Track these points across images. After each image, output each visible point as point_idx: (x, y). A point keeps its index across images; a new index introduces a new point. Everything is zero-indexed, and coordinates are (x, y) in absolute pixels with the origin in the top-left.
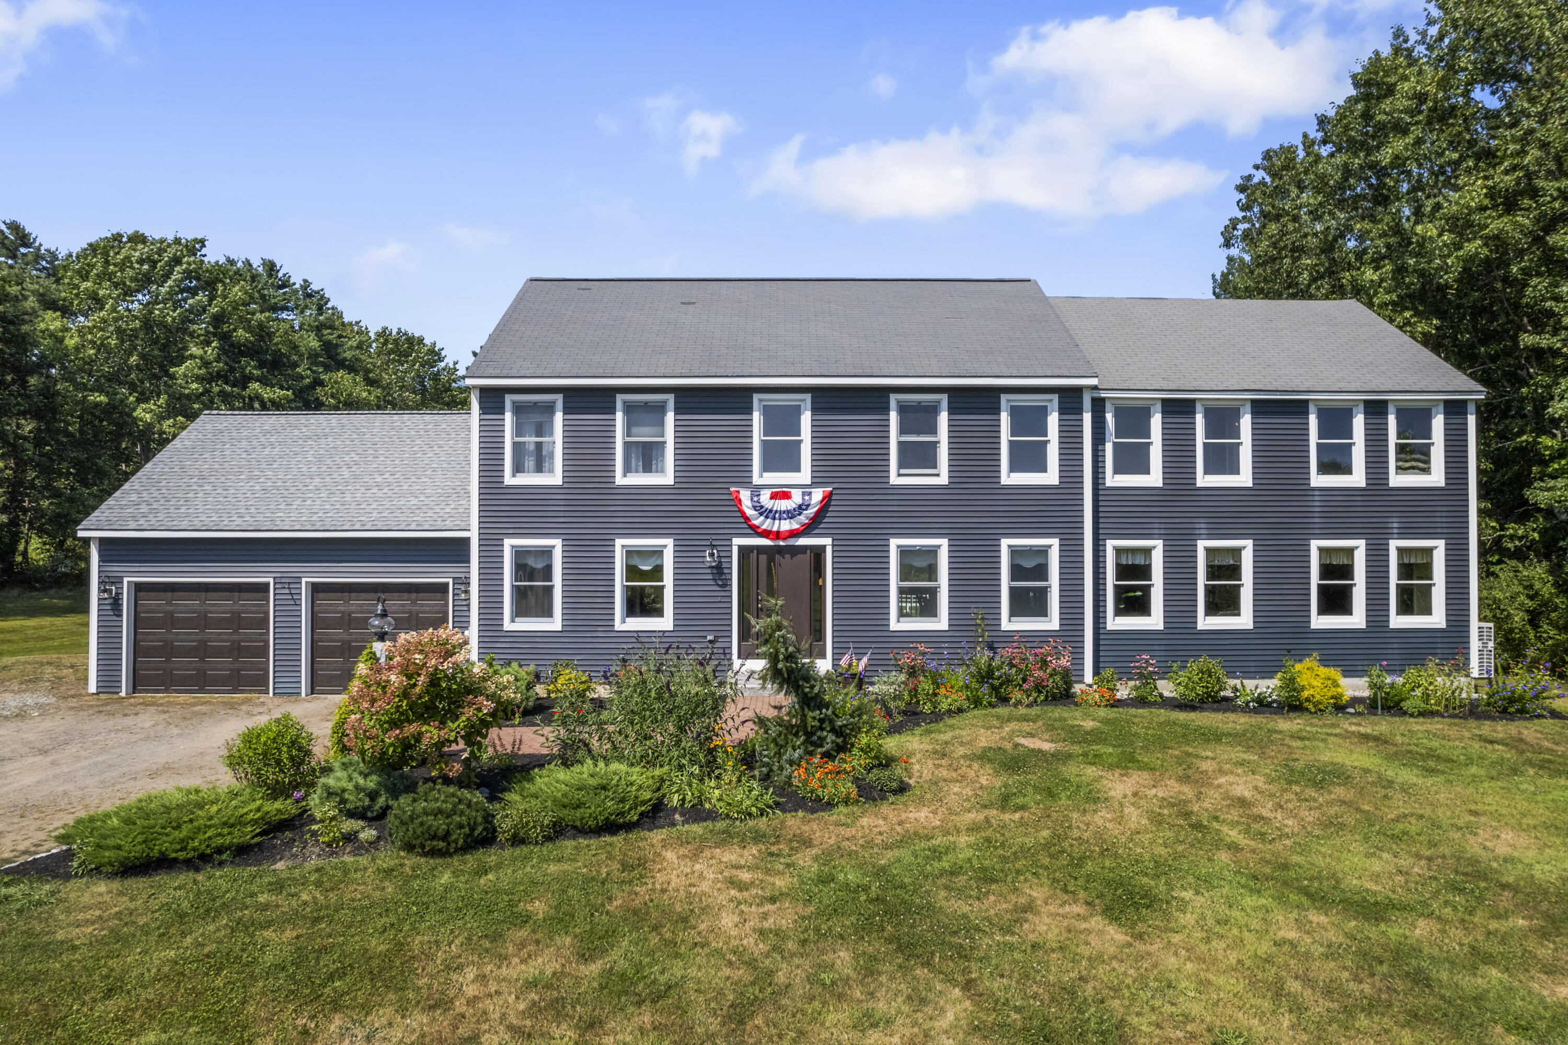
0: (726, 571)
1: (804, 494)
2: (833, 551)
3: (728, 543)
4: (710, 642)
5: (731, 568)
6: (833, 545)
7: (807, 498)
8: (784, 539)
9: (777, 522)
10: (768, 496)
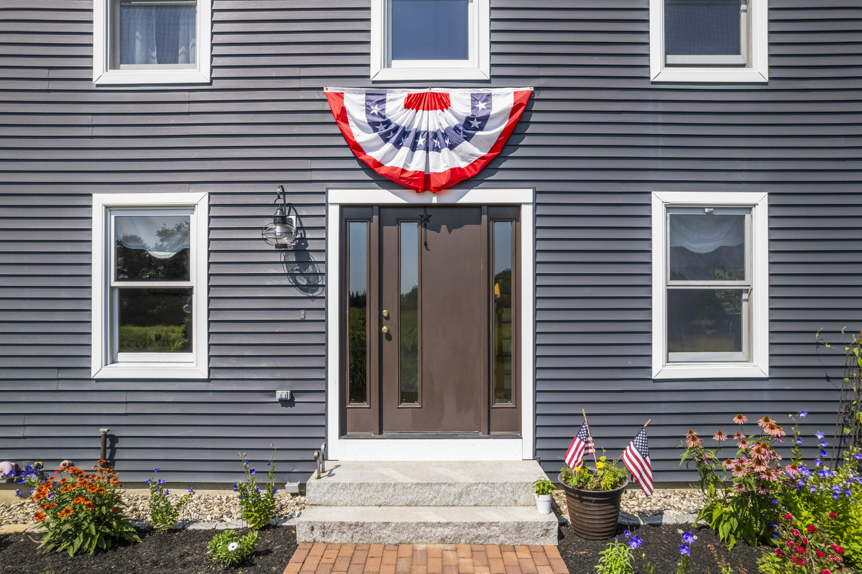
0: (315, 257)
1: (475, 99)
2: (536, 216)
3: (320, 200)
4: (283, 402)
5: (324, 251)
6: (536, 205)
7: (481, 105)
8: (437, 190)
9: (420, 154)
10: (402, 102)
